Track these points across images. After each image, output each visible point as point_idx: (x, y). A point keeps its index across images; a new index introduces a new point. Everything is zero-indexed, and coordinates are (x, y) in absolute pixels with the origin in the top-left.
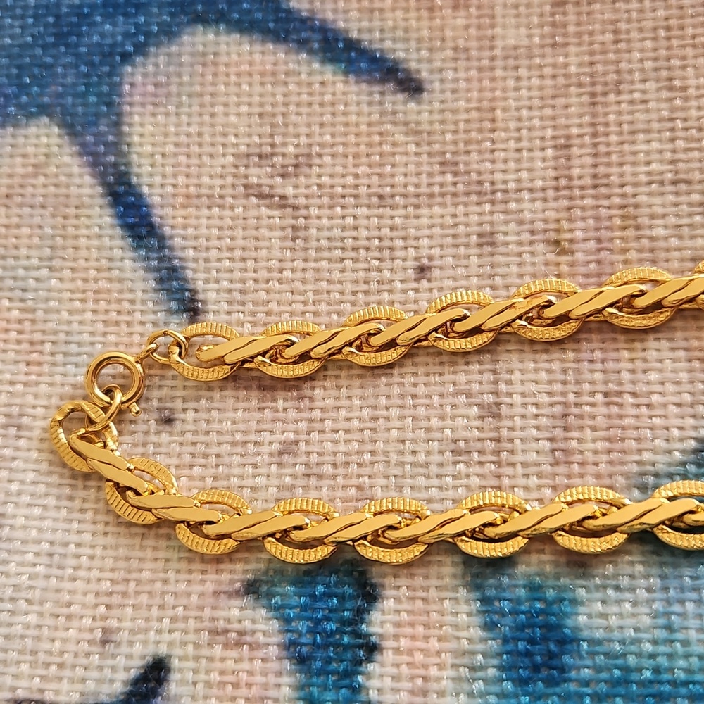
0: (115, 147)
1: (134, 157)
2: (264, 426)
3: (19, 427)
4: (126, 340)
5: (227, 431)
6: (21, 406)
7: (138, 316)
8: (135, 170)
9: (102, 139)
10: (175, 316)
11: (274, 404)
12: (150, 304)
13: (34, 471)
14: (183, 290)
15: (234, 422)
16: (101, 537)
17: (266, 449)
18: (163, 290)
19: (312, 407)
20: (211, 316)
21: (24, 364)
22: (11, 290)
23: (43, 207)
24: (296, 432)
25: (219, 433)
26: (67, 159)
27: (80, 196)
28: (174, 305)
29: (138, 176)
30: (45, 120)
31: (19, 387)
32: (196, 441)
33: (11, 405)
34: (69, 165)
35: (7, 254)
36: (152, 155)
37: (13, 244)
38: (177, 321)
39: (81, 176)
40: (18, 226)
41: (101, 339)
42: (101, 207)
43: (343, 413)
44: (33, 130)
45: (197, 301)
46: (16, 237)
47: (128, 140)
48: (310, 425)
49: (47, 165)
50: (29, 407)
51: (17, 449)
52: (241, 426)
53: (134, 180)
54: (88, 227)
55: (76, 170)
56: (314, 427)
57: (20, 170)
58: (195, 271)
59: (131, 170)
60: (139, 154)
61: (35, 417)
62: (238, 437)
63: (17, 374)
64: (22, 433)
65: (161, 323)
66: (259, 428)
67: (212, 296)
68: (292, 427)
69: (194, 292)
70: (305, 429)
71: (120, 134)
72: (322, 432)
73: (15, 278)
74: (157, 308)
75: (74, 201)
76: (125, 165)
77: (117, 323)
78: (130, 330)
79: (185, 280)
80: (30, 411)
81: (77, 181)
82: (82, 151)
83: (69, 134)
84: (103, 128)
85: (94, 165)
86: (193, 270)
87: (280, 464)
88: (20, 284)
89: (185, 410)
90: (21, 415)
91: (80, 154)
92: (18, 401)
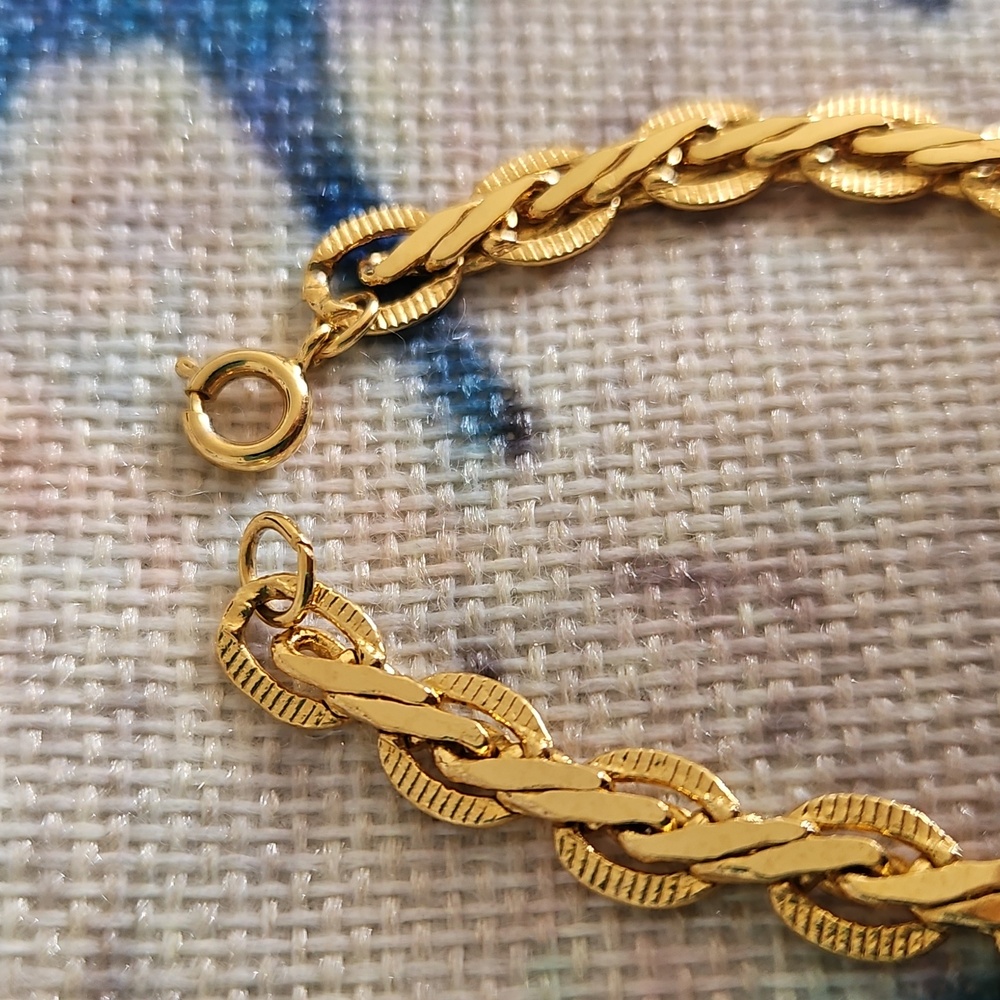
0: (313, 102)
1: (358, 124)
2: (720, 671)
3: (140, 710)
4: (368, 504)
5: (632, 691)
6: (138, 660)
7: (390, 452)
8: (361, 149)
9: (284, 84)
10: (474, 445)
11: (730, 618)
12: (417, 427)
13: (186, 814)
14: (486, 392)
15: (643, 667)
16: (367, 963)
17: (731, 724)
18: (442, 394)
19: (822, 615)
20: (556, 439)
21: (138, 564)
22: (93, 400)
23: (160, 225)
24: (797, 679)
25: (612, 694)
26: (206, 125)
27: (239, 203)
28: (469, 425)
29: (371, 162)
30: (154, 45)
31: (131, 617)
32: (560, 717)
33: (114, 659)
34: (214, 139)
35: (80, 324)
36: (397, 120)
37: (93, 304)
38: (481, 456)
39: (241, 160)
40: (103, 266)
41: (312, 506)
42: (289, 227)
43: (902, 626)
44: (126, 64)
45: (523, 411)
46: (99, 289)
47: (342, 87)
48: (830, 660)
49: (162, 136)
50: (156, 662)
51: (142, 762)
52: (664, 676)
53: (361, 171)
54: (263, 270)
55: (229, 148)
56: (837, 665)
57: (101, 147)
58: (510, 351)
59: (352, 151)
60: (370, 119)
61: (174, 684)
62: (659, 699)
63: (122, 587)
64: (149, 724)
65: (445, 463)
66: (705, 675)
67: (553, 398)
68: (783, 667)
69: (511, 393)
70: (819, 670)
71: (323, 76)
72: (860, 674)
73: (102, 377)
74: (432, 432)
75: (230, 214)
76: (339, 140)
77: (346, 471)
78: (377, 482)
79: (489, 371)
80: (162, 670)
81: (234, 170)
82: (239, 108)
83: (208, 74)
84: (285, 64)
85: (270, 137)
86: (503, 349)
87: (773, 759)
88: (116, 388)
89: (523, 649)
90: (141, 682)
91: (236, 115)
92: (132, 647)
